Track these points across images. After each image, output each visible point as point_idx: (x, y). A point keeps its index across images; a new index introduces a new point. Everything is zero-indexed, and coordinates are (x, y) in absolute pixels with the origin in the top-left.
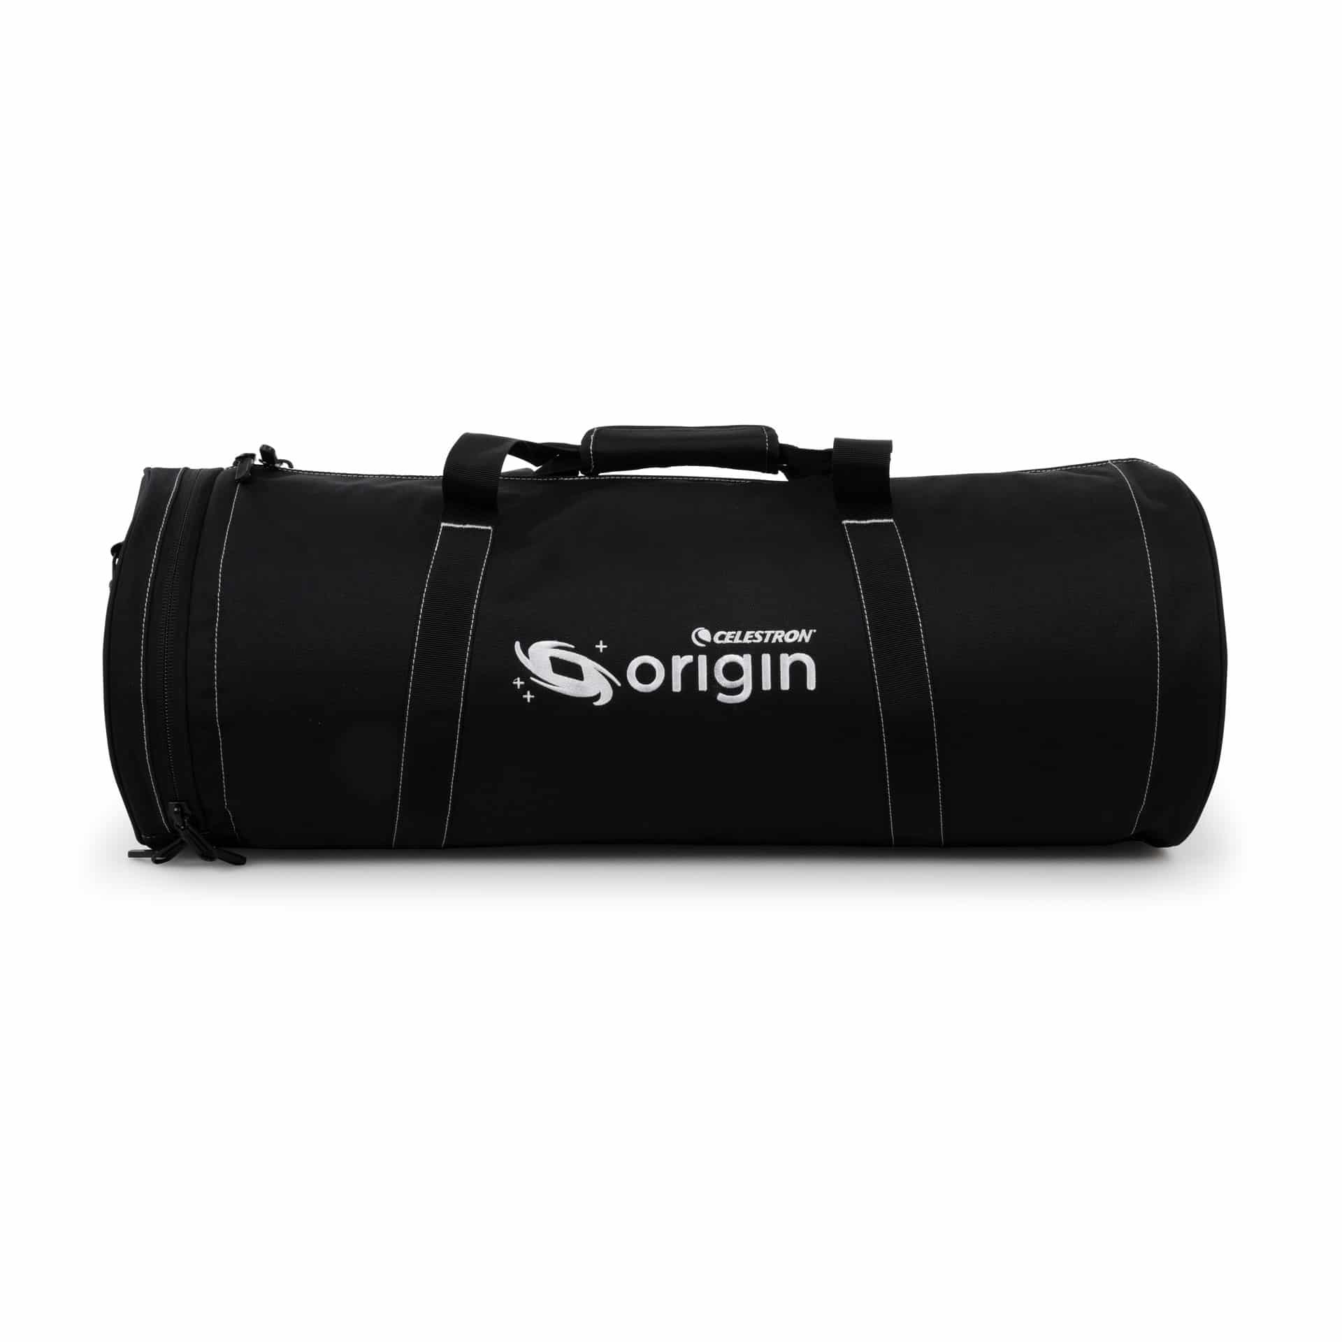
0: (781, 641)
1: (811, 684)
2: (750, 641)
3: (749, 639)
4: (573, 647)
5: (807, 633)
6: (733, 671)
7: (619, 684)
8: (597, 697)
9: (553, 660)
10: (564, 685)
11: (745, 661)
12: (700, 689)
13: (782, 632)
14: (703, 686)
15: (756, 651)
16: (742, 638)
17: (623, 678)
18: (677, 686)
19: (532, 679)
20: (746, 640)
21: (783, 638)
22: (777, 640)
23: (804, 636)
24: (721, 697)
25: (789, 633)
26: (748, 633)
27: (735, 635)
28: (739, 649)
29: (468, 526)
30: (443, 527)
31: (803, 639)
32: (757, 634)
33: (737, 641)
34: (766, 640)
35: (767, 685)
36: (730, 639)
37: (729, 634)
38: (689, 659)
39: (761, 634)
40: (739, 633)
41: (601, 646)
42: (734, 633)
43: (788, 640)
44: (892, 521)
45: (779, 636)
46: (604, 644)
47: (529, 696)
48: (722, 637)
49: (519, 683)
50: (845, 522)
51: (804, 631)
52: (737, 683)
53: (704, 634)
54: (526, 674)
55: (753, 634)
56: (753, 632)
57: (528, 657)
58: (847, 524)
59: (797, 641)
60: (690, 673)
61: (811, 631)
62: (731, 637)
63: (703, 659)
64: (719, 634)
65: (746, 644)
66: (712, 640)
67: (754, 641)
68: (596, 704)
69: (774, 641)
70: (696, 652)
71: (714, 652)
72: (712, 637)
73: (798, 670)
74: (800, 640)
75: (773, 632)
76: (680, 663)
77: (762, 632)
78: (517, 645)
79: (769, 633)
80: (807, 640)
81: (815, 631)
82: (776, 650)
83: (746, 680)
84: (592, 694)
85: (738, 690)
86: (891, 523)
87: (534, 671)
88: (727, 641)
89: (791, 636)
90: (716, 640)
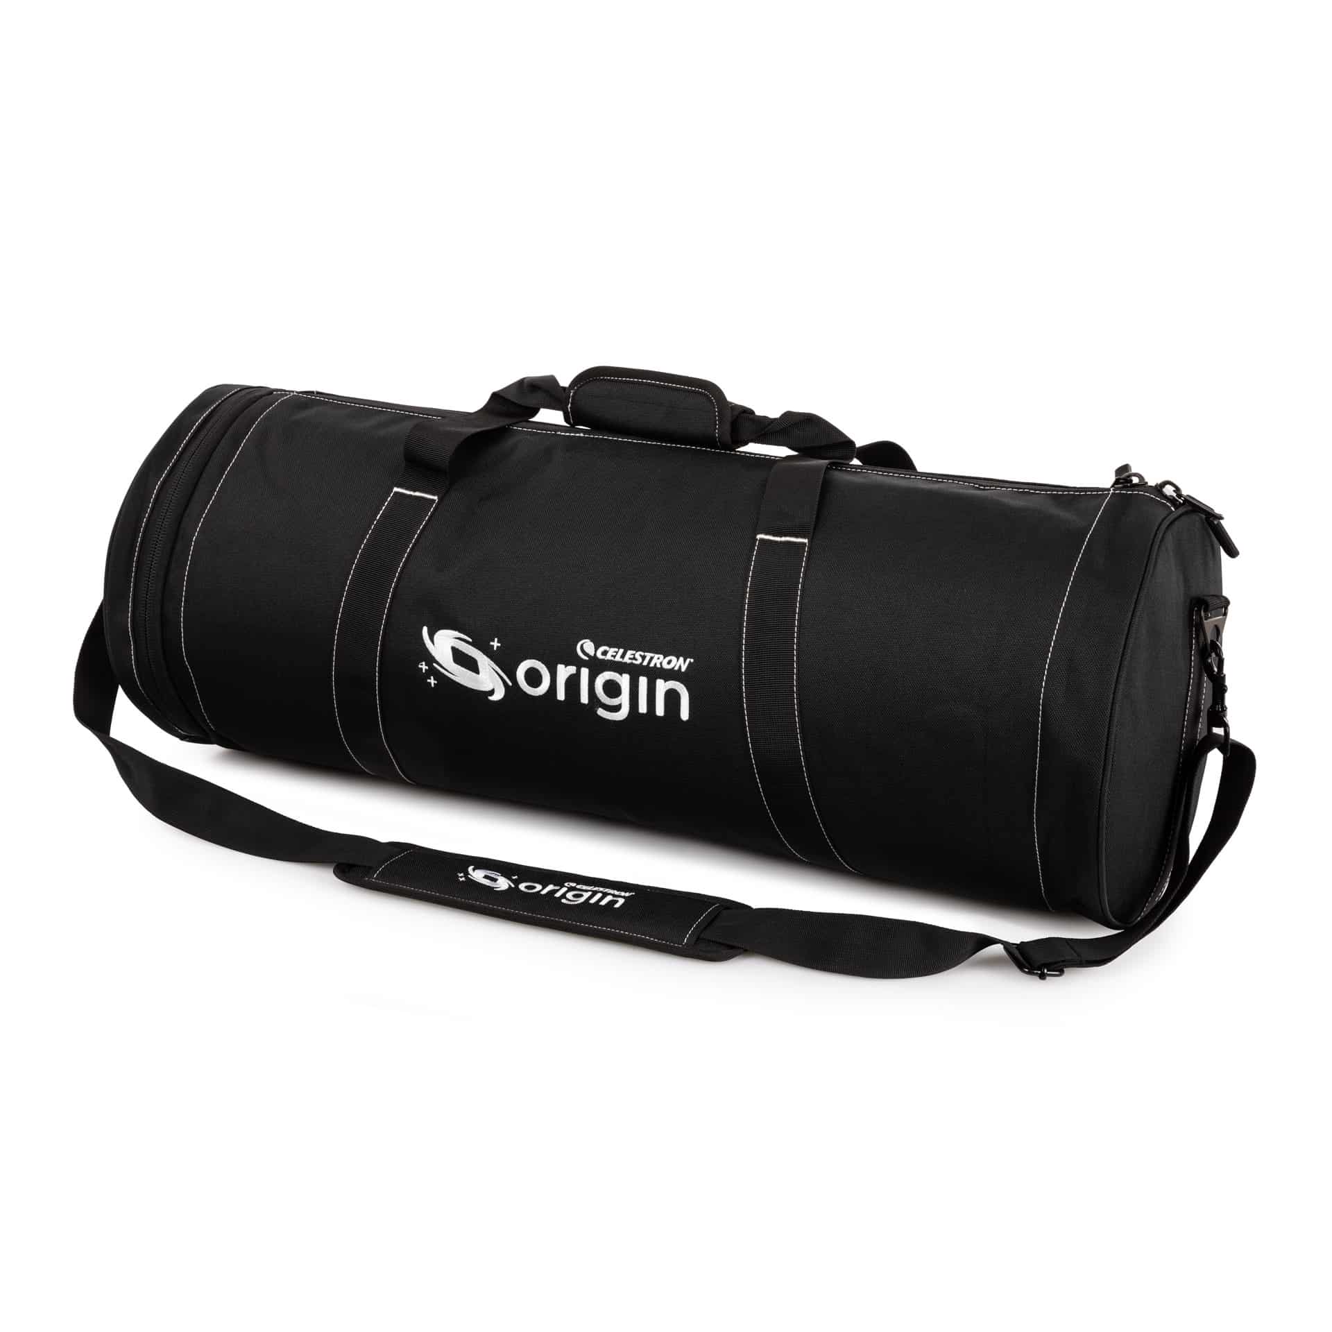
0: (658, 666)
1: (685, 715)
2: (630, 661)
3: (630, 659)
4: (471, 640)
5: (685, 661)
6: (612, 689)
7: (510, 684)
8: (492, 692)
9: (453, 649)
10: (461, 676)
11: (624, 681)
12: (582, 701)
13: (661, 657)
14: (584, 699)
15: (635, 672)
16: (623, 656)
17: (512, 676)
18: (561, 695)
19: (435, 665)
20: (626, 660)
21: (661, 663)
22: (655, 666)
23: (681, 664)
24: (601, 712)
25: (668, 659)
26: (630, 653)
27: (617, 652)
28: (620, 668)
29: (417, 494)
30: (394, 493)
31: (680, 667)
32: (638, 655)
33: (618, 659)
34: (645, 663)
35: (643, 709)
36: (612, 656)
37: (612, 651)
39: (641, 655)
40: (621, 651)
41: (495, 644)
42: (616, 650)
43: (666, 666)
44: (805, 541)
45: (658, 660)
46: (497, 643)
48: (605, 653)
49: (424, 667)
50: (759, 536)
51: (681, 659)
52: (615, 702)
53: (589, 646)
54: (430, 660)
55: (634, 655)
56: (634, 652)
57: (434, 644)
58: (760, 539)
59: (674, 668)
60: (573, 683)
61: (688, 660)
62: (612, 654)
63: (585, 672)
64: (603, 648)
65: (625, 663)
66: (595, 654)
67: (634, 661)
68: (491, 698)
69: (652, 665)
70: (579, 664)
71: (596, 666)
72: (596, 651)
73: (672, 697)
74: (676, 668)
75: (652, 655)
76: (564, 672)
77: (642, 654)
78: (425, 629)
79: (649, 655)
80: (684, 669)
81: (692, 660)
83: (624, 699)
84: (487, 688)
85: (617, 708)
86: (803, 543)
87: (437, 659)
88: (609, 657)
89: (669, 662)
90: (599, 655)
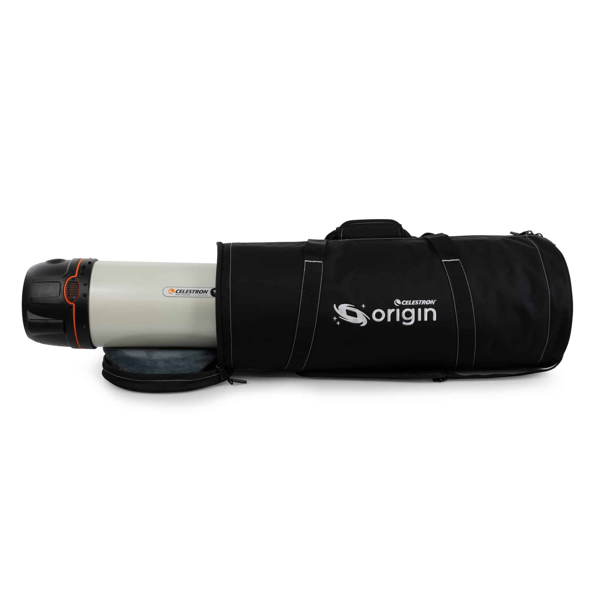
0: (424, 304)
1: (435, 319)
2: (414, 304)
3: (414, 303)
4: (354, 306)
5: (433, 301)
6: (408, 314)
7: (369, 319)
8: (362, 323)
9: (347, 310)
10: (350, 319)
11: (412, 311)
12: (397, 320)
13: (425, 301)
14: (398, 319)
15: (416, 307)
16: (411, 303)
17: (371, 316)
18: (389, 320)
19: (340, 317)
20: (413, 304)
21: (425, 303)
22: (423, 304)
23: (432, 302)
24: (404, 323)
25: (427, 301)
26: (413, 301)
27: (409, 302)
28: (410, 307)
29: (314, 261)
30: (306, 262)
31: (432, 303)
32: (417, 302)
33: (410, 304)
34: (420, 304)
35: (420, 319)
36: (407, 303)
37: (407, 302)
38: (393, 310)
39: (418, 302)
40: (410, 301)
41: (363, 306)
42: (408, 301)
43: (427, 304)
44: (459, 260)
45: (424, 302)
46: (364, 305)
47: (338, 323)
48: (405, 303)
49: (335, 318)
50: (443, 261)
51: (432, 301)
52: (409, 319)
53: (398, 301)
54: (337, 315)
55: (415, 302)
56: (415, 301)
57: (338, 310)
58: (444, 261)
59: (430, 304)
60: (394, 315)
61: (434, 301)
62: (408, 302)
63: (398, 310)
64: (403, 302)
65: (413, 305)
66: (401, 304)
67: (415, 304)
68: (361, 325)
69: (422, 304)
70: (396, 308)
71: (402, 308)
72: (401, 302)
73: (430, 314)
74: (431, 304)
75: (422, 301)
76: (390, 311)
77: (418, 301)
78: (335, 305)
79: (420, 301)
80: (433, 303)
81: (436, 300)
82: (423, 307)
83: (413, 318)
84: (360, 322)
85: (410, 321)
86: (459, 261)
87: (340, 315)
88: (406, 304)
89: (428, 302)
90: (403, 304)
